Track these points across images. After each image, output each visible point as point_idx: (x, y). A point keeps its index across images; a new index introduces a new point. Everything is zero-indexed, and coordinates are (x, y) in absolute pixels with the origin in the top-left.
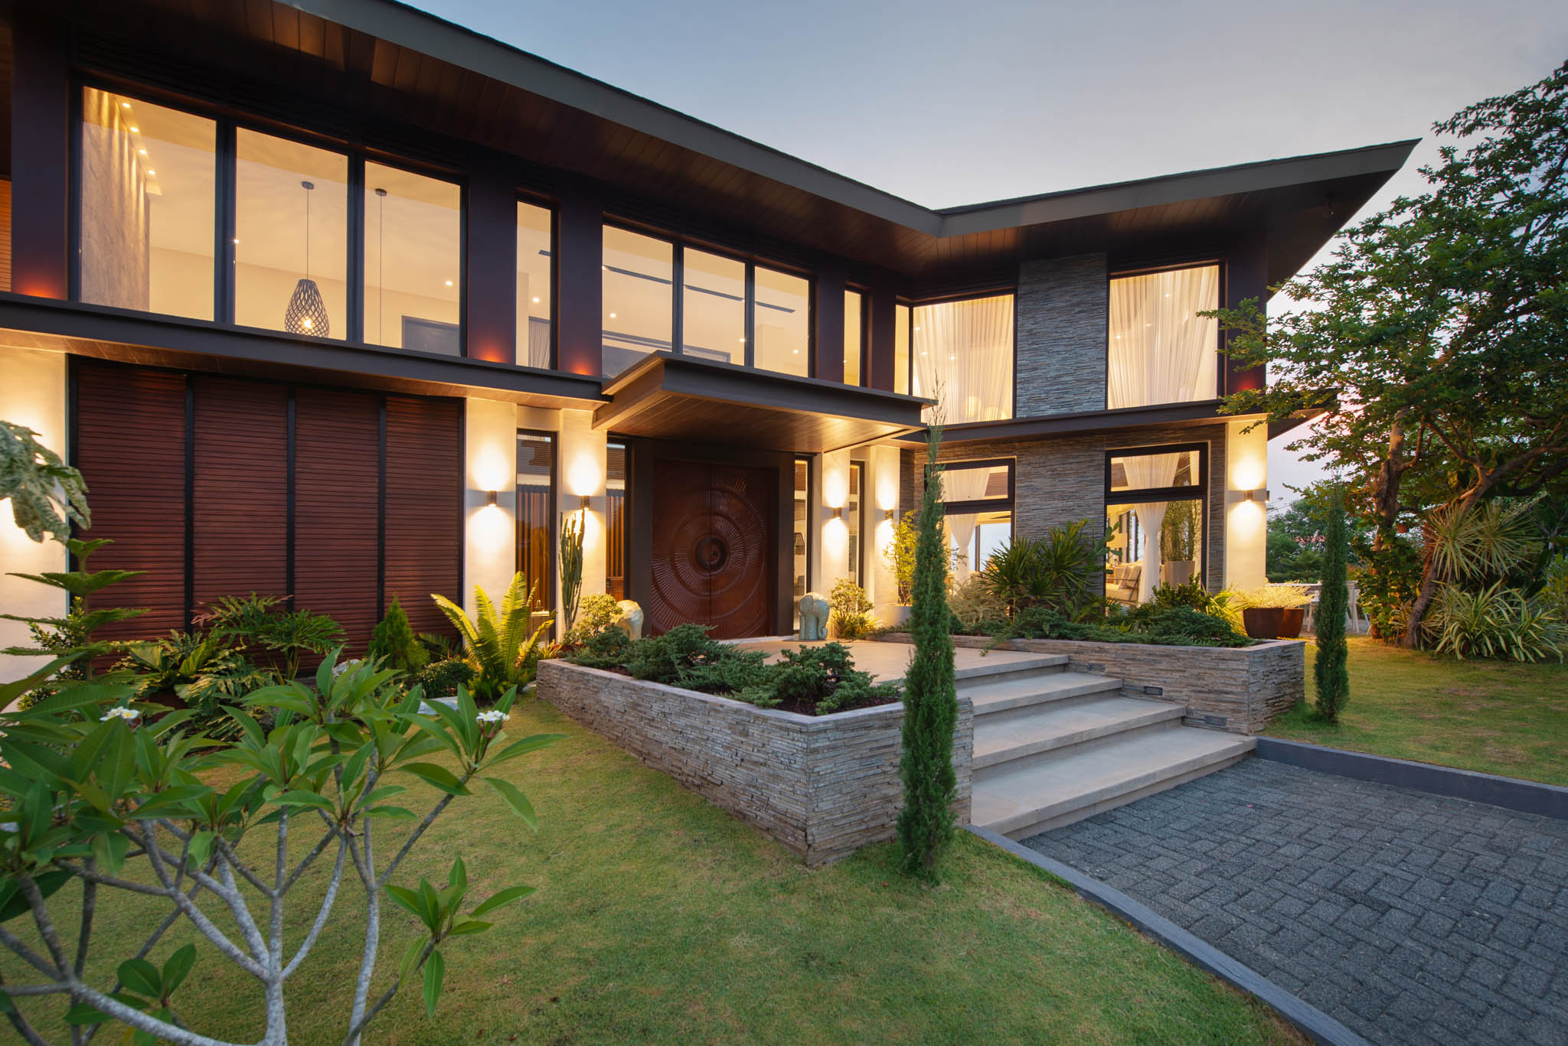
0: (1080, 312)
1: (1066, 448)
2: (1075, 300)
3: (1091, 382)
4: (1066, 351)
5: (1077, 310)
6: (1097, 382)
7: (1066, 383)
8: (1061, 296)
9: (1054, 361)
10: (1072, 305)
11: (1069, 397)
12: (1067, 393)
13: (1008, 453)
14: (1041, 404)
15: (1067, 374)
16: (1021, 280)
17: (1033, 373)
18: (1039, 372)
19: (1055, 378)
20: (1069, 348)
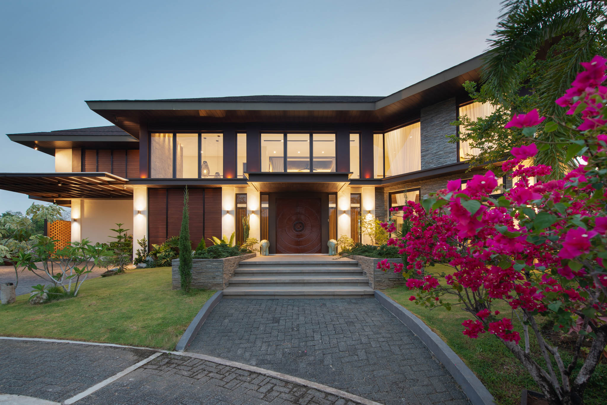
0: (445, 124)
1: (440, 181)
2: (443, 119)
3: (450, 153)
4: (440, 142)
5: (444, 124)
6: (453, 152)
7: (440, 154)
8: (437, 119)
9: (435, 146)
10: (442, 122)
11: (442, 160)
12: (441, 159)
13: (417, 185)
14: (430, 164)
15: (441, 151)
16: (421, 116)
17: (427, 152)
18: (429, 152)
19: (435, 153)
20: (441, 140)
